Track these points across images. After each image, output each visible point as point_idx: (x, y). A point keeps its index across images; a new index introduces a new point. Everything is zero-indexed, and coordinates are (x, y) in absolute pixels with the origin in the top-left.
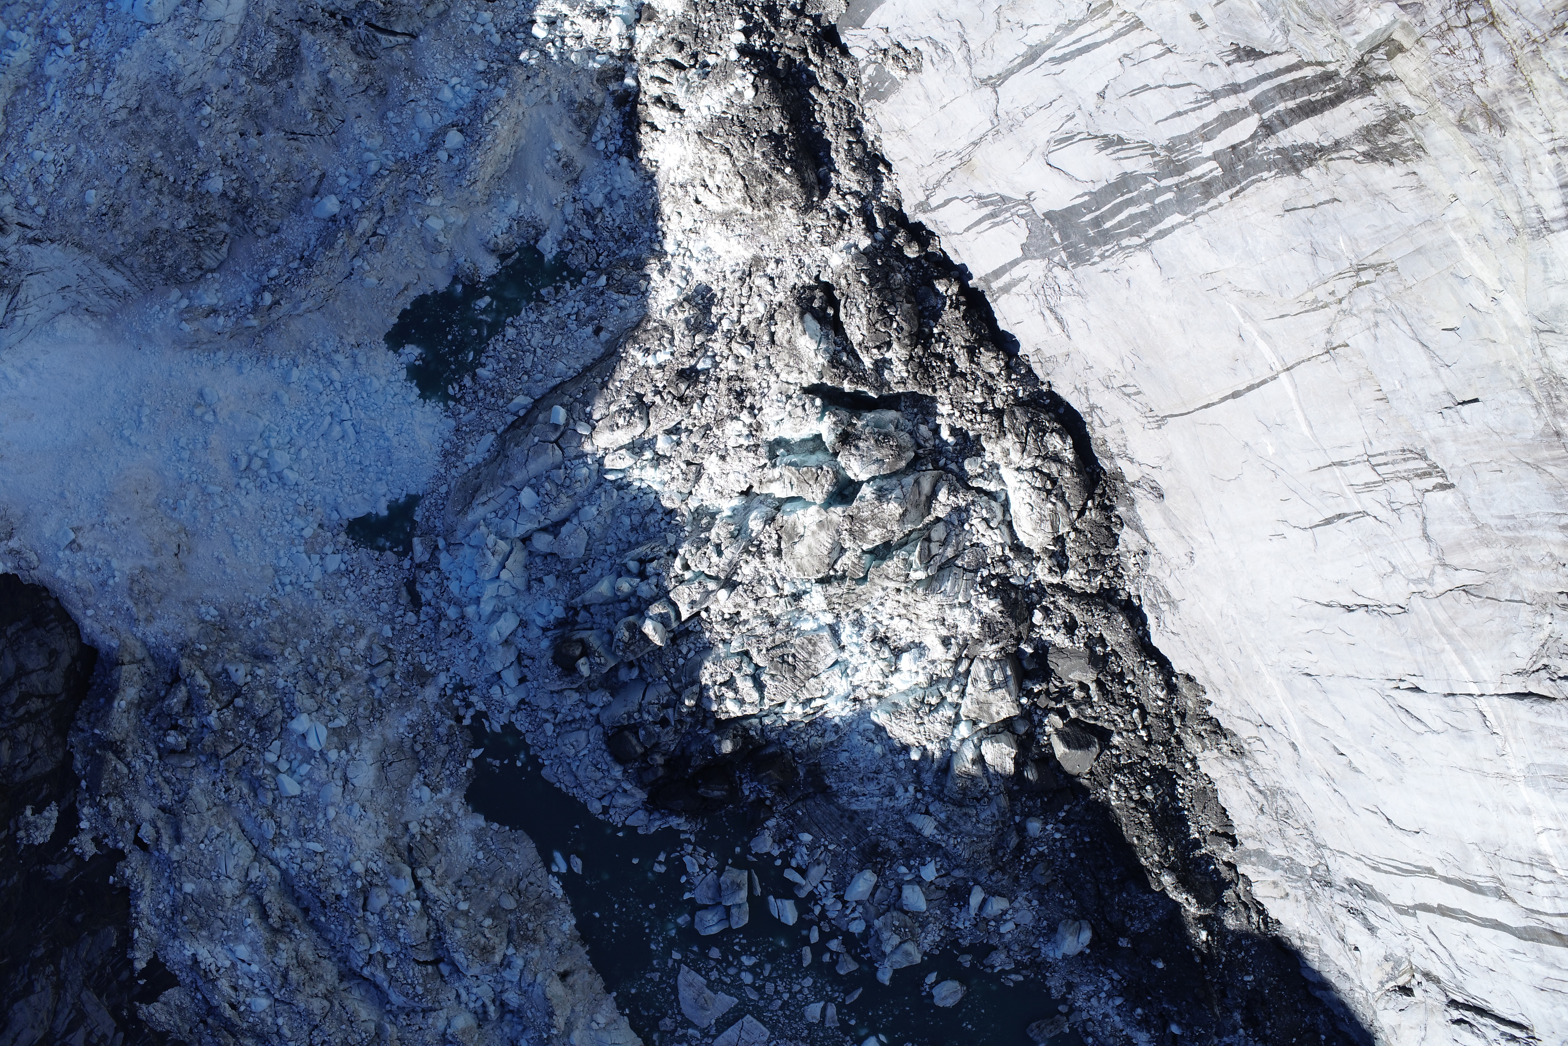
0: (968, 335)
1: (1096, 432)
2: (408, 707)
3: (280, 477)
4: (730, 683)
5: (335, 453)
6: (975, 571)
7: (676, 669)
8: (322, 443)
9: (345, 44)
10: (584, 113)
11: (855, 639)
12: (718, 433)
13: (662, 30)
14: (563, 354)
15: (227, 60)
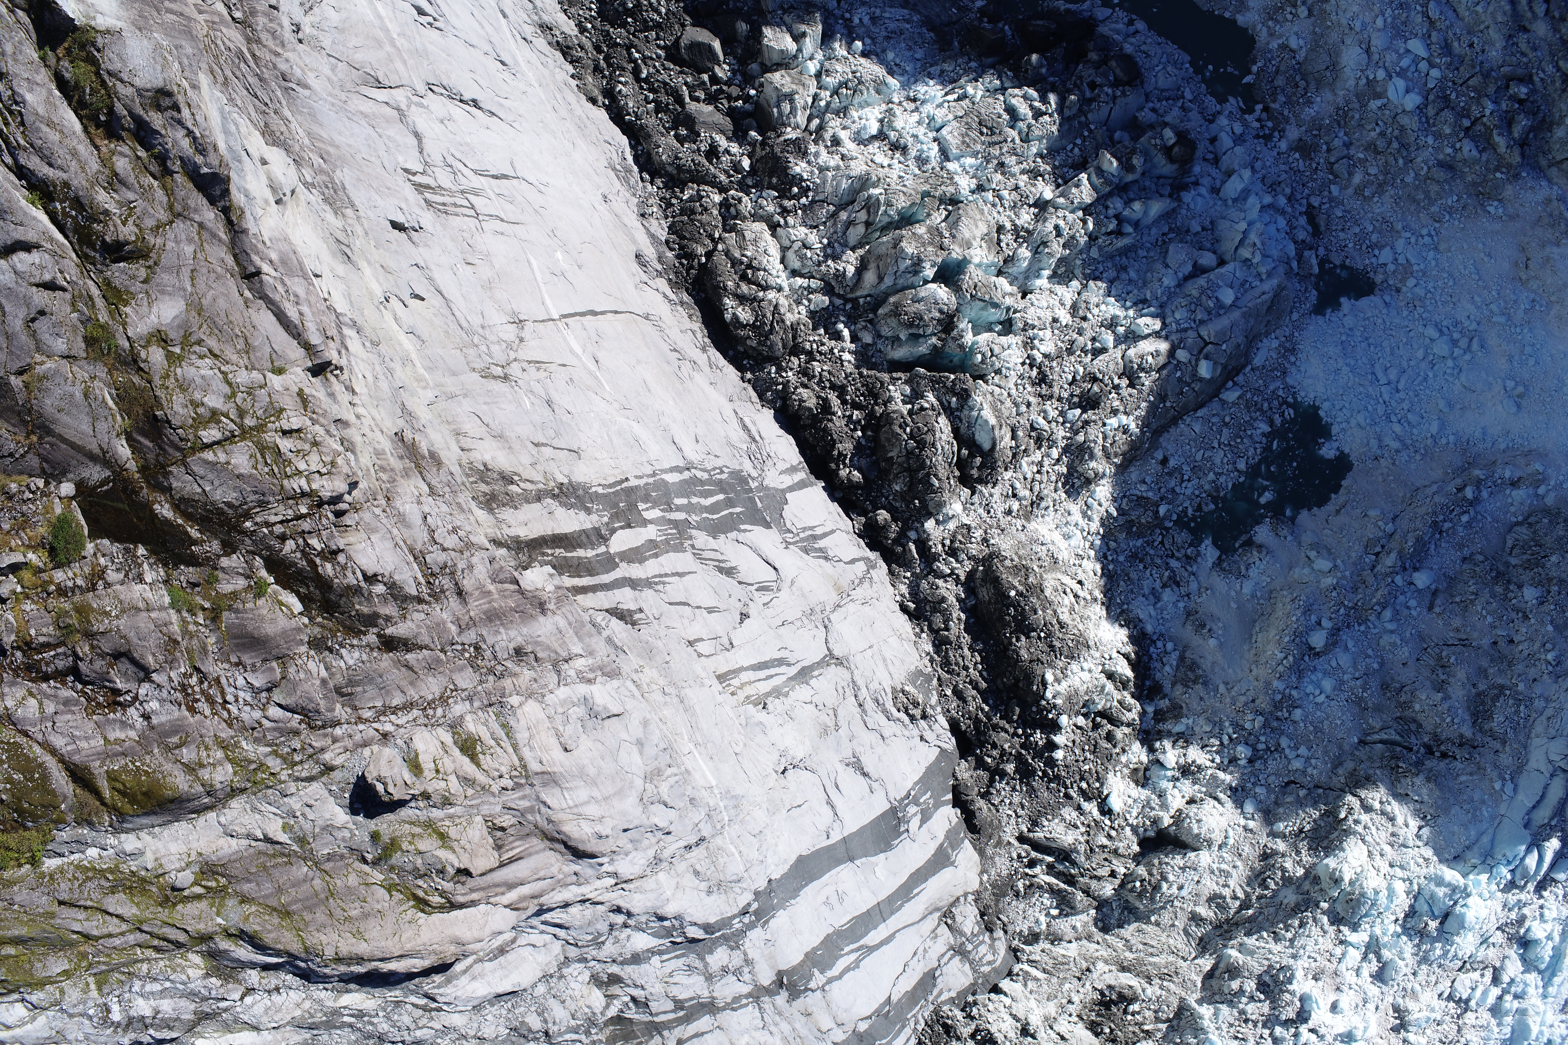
0: (830, 425)
1: (697, 326)
2: (1313, 119)
3: (1441, 331)
4: (1038, 114)
5: (1392, 354)
6: (813, 202)
7: (1082, 135)
8: (1405, 364)
9: (1429, 728)
10: (1191, 675)
11: (925, 147)
12: (1060, 344)
13: (1124, 759)
14: (1195, 441)
15: (1538, 704)
